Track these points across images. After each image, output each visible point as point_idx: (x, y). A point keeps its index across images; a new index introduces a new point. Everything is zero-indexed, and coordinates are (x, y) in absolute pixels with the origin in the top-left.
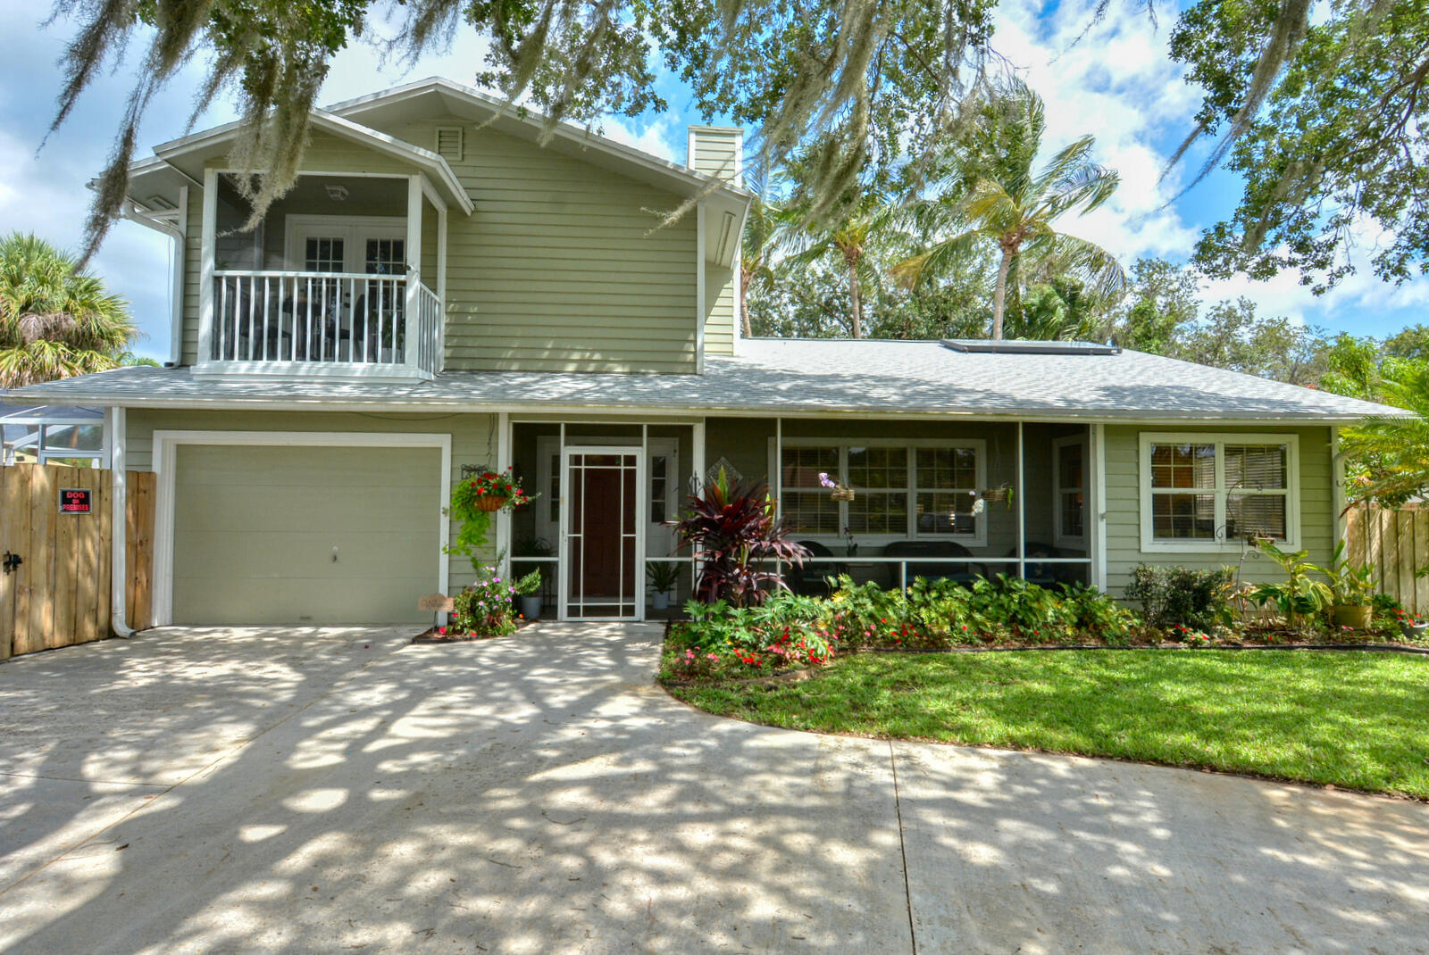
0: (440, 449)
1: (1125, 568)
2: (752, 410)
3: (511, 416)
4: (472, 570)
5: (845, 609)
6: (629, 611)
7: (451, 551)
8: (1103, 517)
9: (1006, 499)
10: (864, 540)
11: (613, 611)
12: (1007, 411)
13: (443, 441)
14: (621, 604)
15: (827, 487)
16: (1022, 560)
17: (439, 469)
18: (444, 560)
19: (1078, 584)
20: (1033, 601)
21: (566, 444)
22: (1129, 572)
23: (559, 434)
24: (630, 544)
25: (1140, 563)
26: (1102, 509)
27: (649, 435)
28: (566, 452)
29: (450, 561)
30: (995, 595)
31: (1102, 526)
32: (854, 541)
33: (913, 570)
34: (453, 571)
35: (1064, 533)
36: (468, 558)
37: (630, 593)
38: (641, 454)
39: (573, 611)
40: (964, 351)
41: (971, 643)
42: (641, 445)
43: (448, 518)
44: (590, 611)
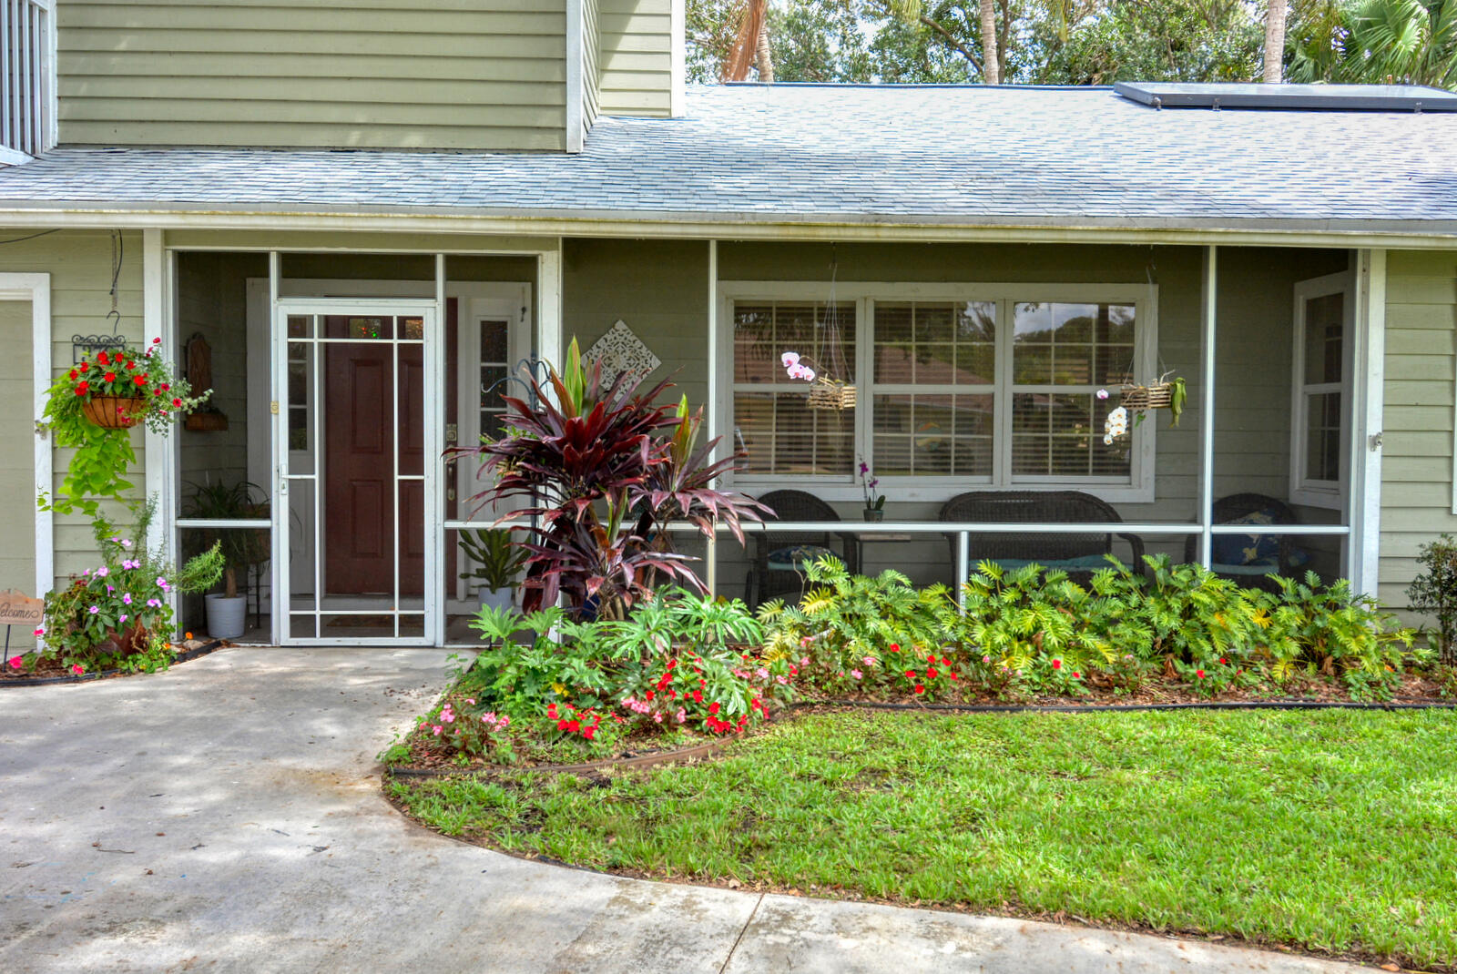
0: (29, 303)
1: (1412, 546)
2: (641, 223)
3: (168, 235)
4: (94, 544)
5: (826, 625)
6: (413, 625)
7: (60, 506)
8: (1375, 442)
9: (1171, 405)
10: (897, 489)
11: (382, 625)
12: (1190, 225)
13: (36, 288)
14: (397, 612)
15: (799, 380)
16: (1207, 529)
17: (29, 344)
18: (43, 522)
19: (1311, 577)
20: (1212, 612)
21: (280, 295)
22: (1418, 552)
23: (266, 275)
24: (413, 494)
25: (1444, 535)
26: (1374, 426)
27: (449, 277)
28: (281, 310)
29: (55, 526)
30: (1134, 599)
31: (1374, 460)
32: (879, 491)
33: (982, 548)
34: (62, 546)
35: (1311, 475)
36: (89, 519)
37: (414, 590)
38: (431, 314)
39: (301, 626)
40: (1154, 106)
41: (1067, 693)
42: (434, 297)
43: (48, 442)
44: (336, 626)
